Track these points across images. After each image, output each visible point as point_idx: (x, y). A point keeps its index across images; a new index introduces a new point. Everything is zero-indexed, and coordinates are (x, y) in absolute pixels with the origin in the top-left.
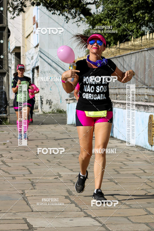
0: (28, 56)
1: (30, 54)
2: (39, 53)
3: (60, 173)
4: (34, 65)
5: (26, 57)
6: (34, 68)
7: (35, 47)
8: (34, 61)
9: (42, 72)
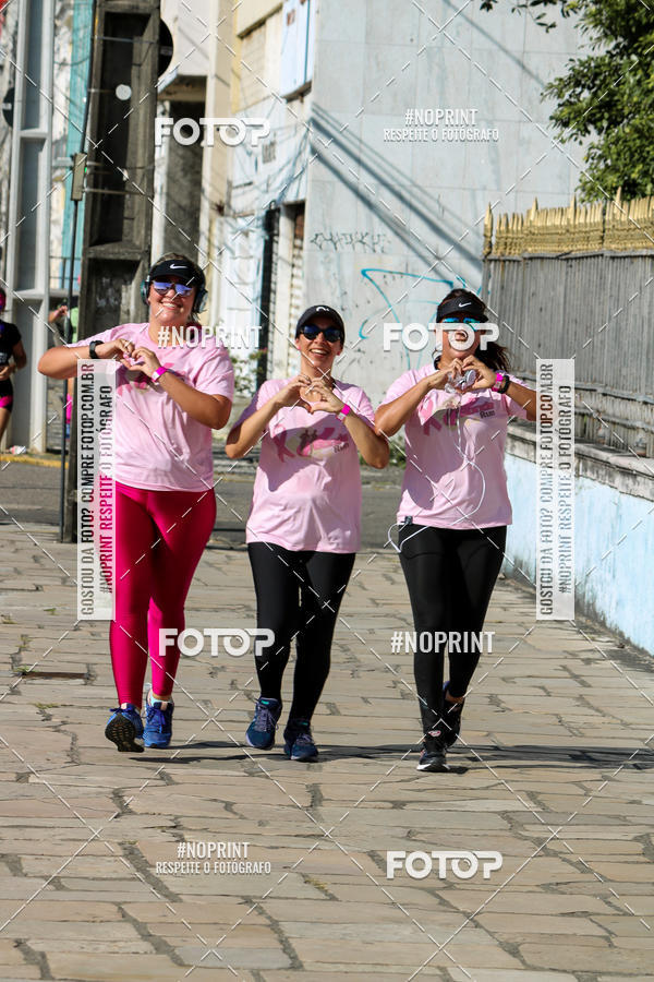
2: (313, 130)
4: (279, 193)
6: (278, 210)
7: (290, 99)
8: (281, 170)
9: (320, 237)
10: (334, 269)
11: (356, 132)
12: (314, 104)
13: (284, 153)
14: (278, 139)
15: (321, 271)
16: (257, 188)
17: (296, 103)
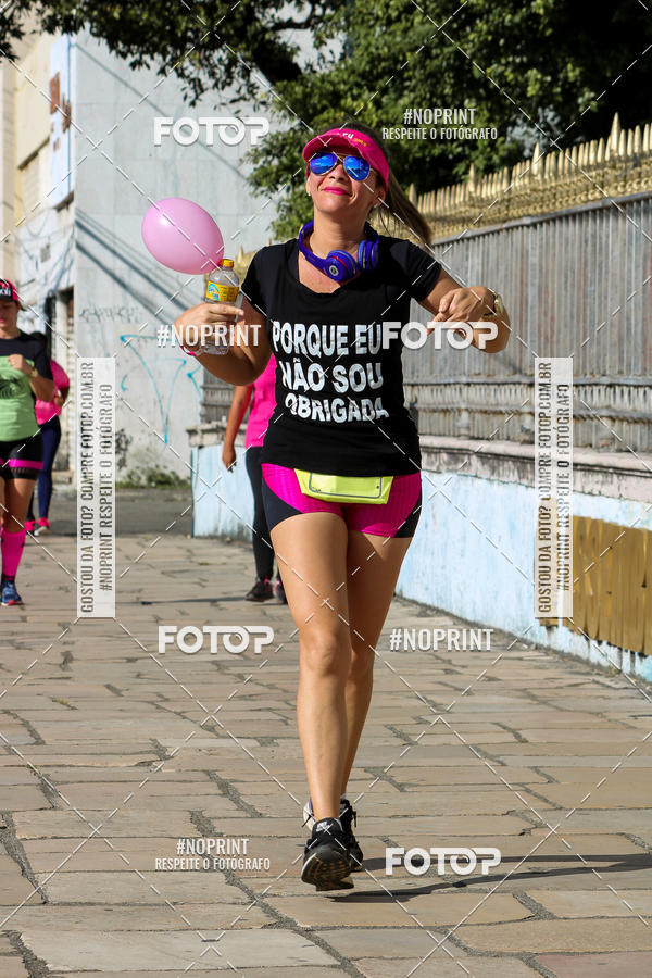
0: (27, 245)
1: (35, 236)
2: (77, 230)
3: (163, 743)
4: (54, 283)
5: (21, 250)
6: (54, 297)
7: (59, 208)
8: (55, 265)
9: (87, 313)
10: (98, 336)
11: (110, 229)
12: (77, 209)
13: (56, 253)
14: (51, 242)
15: (89, 338)
16: (39, 283)
17: (64, 211)
